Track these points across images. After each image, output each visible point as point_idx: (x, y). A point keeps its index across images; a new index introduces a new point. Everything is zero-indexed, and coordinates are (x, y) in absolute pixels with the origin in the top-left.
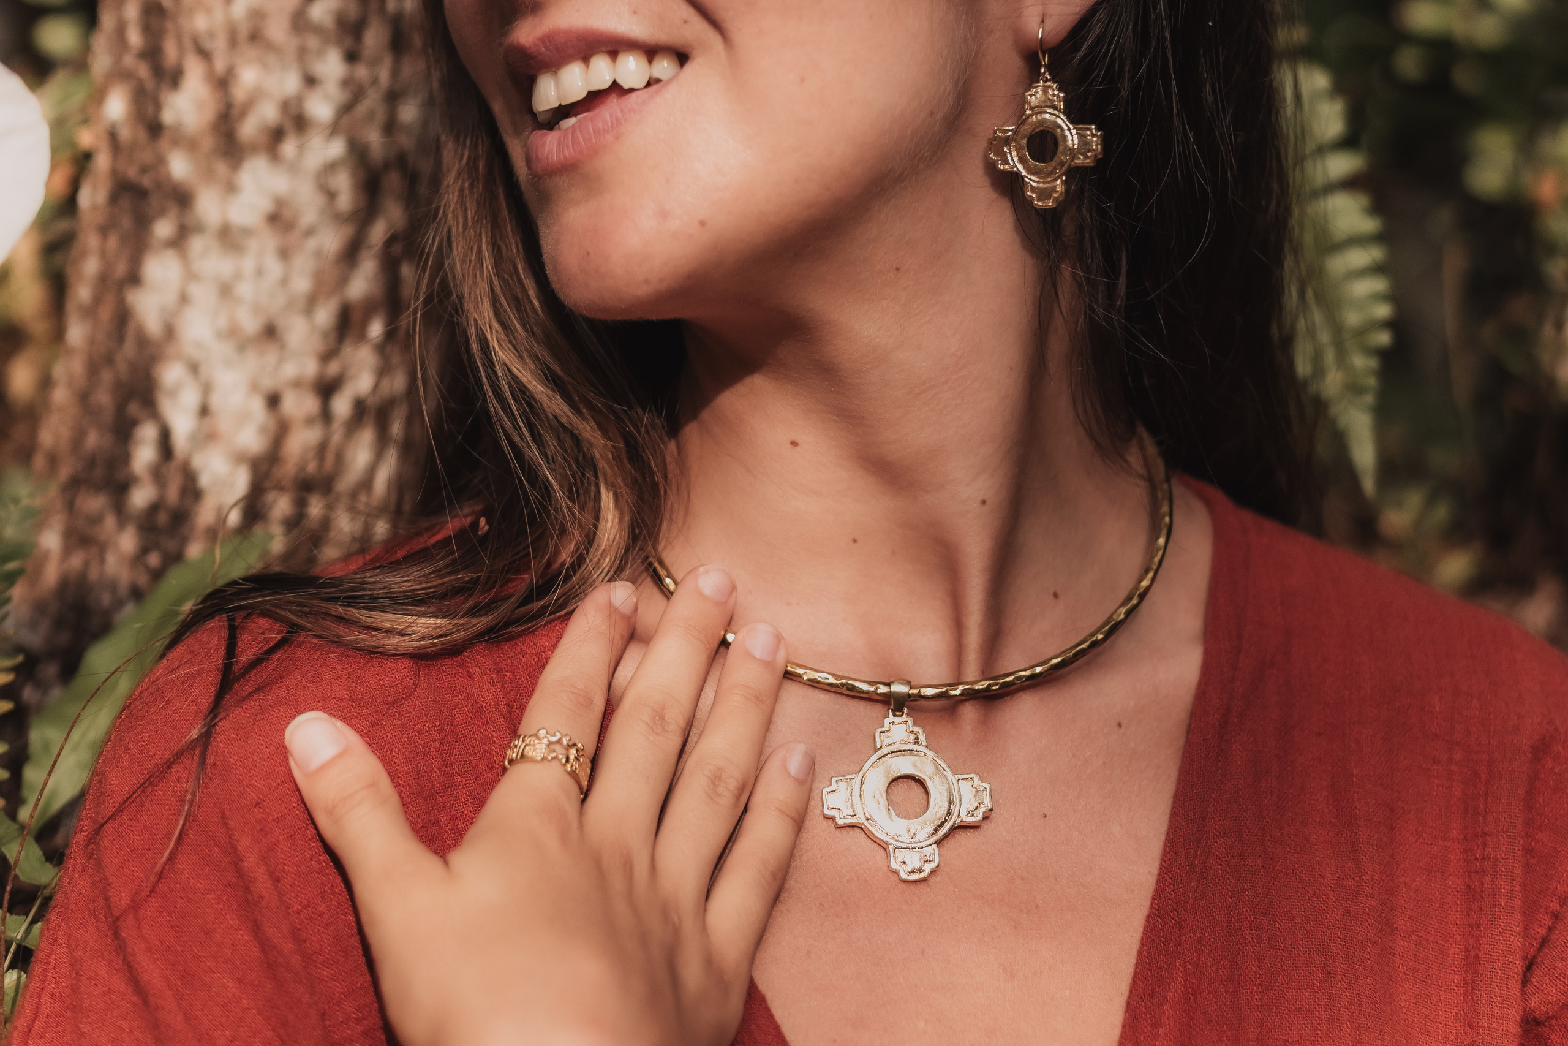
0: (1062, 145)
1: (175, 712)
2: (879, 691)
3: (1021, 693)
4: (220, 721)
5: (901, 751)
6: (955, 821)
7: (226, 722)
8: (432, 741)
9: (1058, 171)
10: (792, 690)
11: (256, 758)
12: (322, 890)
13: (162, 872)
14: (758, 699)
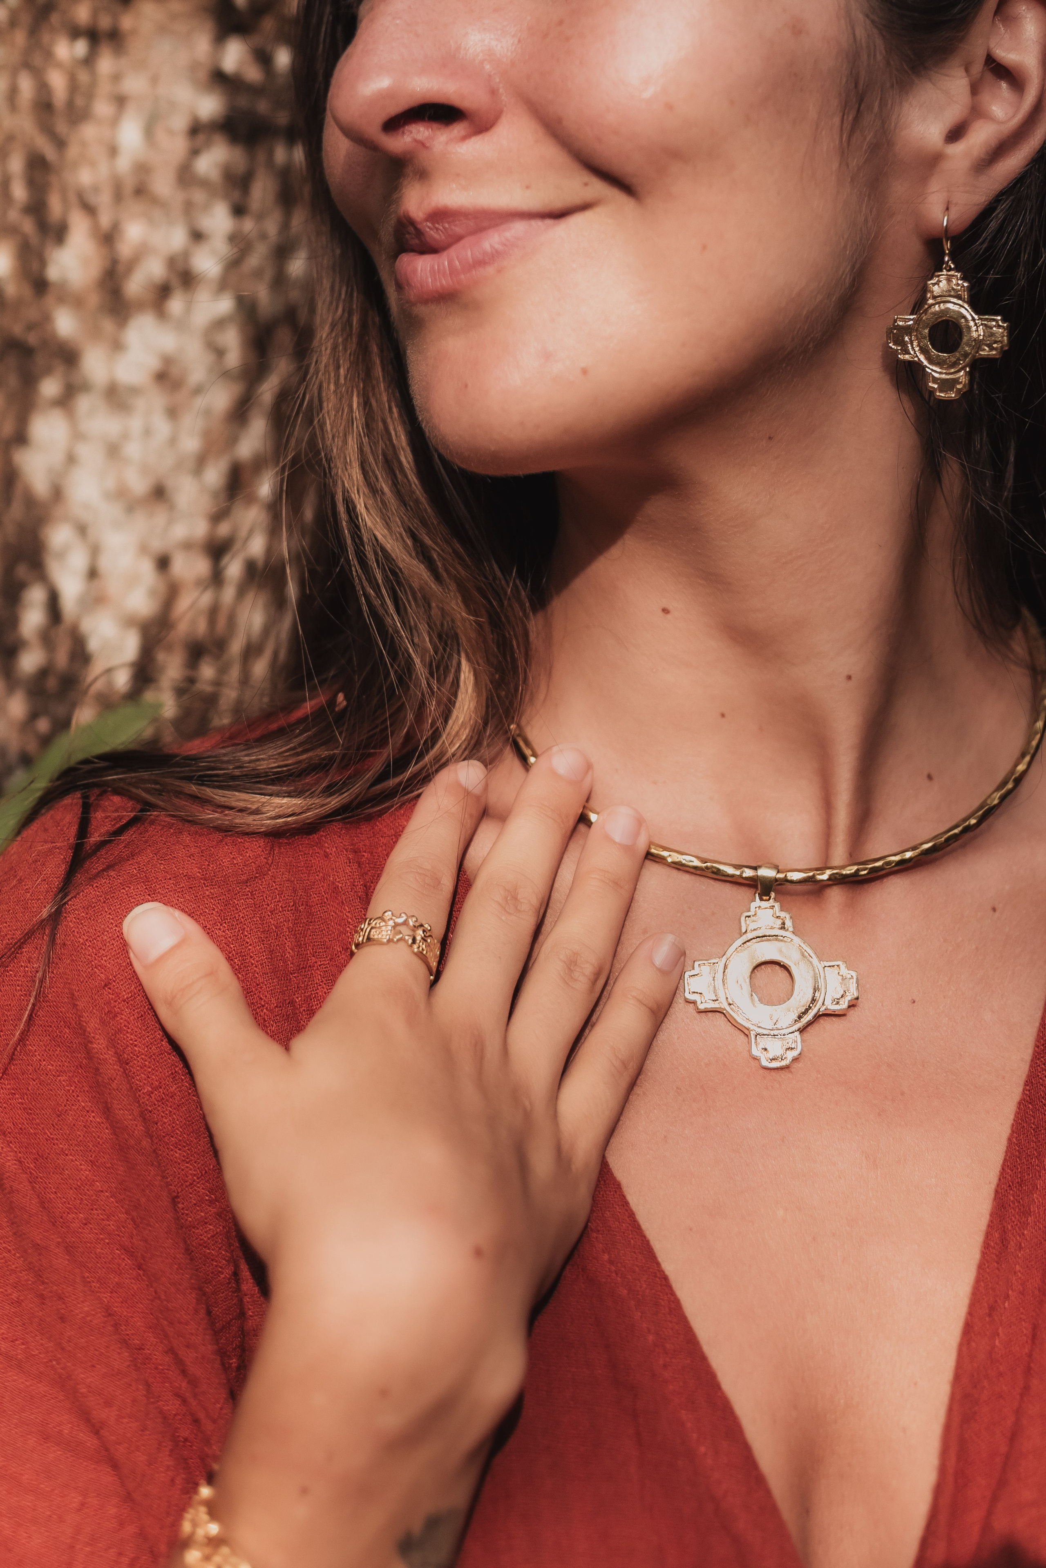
0: (966, 336)
1: (27, 891)
2: (744, 875)
3: (892, 876)
4: (70, 900)
5: (766, 936)
6: (819, 1009)
7: (76, 901)
8: (285, 921)
9: (961, 362)
10: (653, 871)
11: (106, 938)
12: (174, 1071)
13: (13, 1054)
14: (616, 884)
